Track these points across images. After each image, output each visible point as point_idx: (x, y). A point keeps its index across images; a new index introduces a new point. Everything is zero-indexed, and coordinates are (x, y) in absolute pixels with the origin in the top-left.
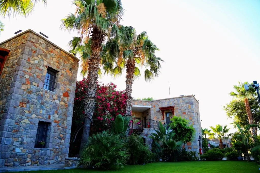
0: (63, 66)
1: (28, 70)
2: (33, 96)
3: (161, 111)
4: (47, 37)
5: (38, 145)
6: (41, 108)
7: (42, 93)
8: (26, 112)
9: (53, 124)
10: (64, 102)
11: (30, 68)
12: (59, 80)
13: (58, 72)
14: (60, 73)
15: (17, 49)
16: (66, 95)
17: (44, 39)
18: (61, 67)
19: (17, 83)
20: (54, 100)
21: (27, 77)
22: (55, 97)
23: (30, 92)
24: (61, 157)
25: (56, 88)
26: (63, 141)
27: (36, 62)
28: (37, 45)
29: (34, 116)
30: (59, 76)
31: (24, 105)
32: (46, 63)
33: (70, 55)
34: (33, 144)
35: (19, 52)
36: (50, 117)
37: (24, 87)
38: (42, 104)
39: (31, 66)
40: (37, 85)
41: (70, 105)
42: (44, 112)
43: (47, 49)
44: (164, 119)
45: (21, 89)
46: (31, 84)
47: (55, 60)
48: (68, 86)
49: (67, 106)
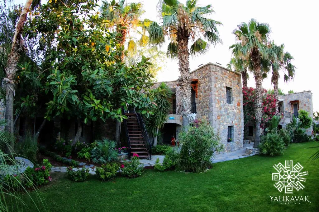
0: (234, 83)
1: (217, 93)
2: (223, 110)
3: (290, 103)
4: (221, 64)
5: (229, 141)
6: (228, 117)
7: (226, 107)
8: (221, 122)
9: (235, 126)
10: (238, 110)
11: (217, 91)
12: (233, 94)
13: (231, 88)
14: (233, 89)
15: (204, 78)
16: (239, 104)
17: (219, 67)
18: (233, 85)
19: (213, 104)
20: (233, 110)
21: (217, 98)
22: (233, 108)
23: (221, 108)
24: (240, 146)
25: (233, 101)
26: (240, 136)
27: (219, 85)
28: (217, 72)
29: (225, 123)
30: (233, 91)
31: (220, 117)
32: (224, 85)
33: (236, 73)
34: (227, 141)
35: (207, 80)
36: (232, 122)
37: (217, 106)
38: (228, 114)
39: (217, 89)
40: (223, 102)
41: (241, 111)
42: (229, 119)
43: (222, 73)
44: (292, 110)
45: (216, 107)
46: (220, 102)
47: (228, 80)
48: (239, 97)
49: (240, 112)
